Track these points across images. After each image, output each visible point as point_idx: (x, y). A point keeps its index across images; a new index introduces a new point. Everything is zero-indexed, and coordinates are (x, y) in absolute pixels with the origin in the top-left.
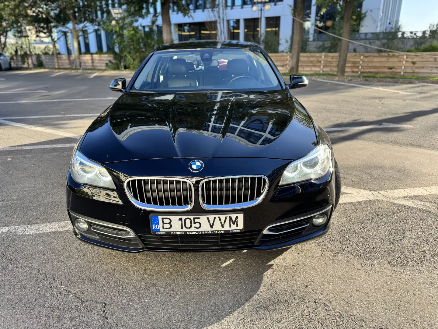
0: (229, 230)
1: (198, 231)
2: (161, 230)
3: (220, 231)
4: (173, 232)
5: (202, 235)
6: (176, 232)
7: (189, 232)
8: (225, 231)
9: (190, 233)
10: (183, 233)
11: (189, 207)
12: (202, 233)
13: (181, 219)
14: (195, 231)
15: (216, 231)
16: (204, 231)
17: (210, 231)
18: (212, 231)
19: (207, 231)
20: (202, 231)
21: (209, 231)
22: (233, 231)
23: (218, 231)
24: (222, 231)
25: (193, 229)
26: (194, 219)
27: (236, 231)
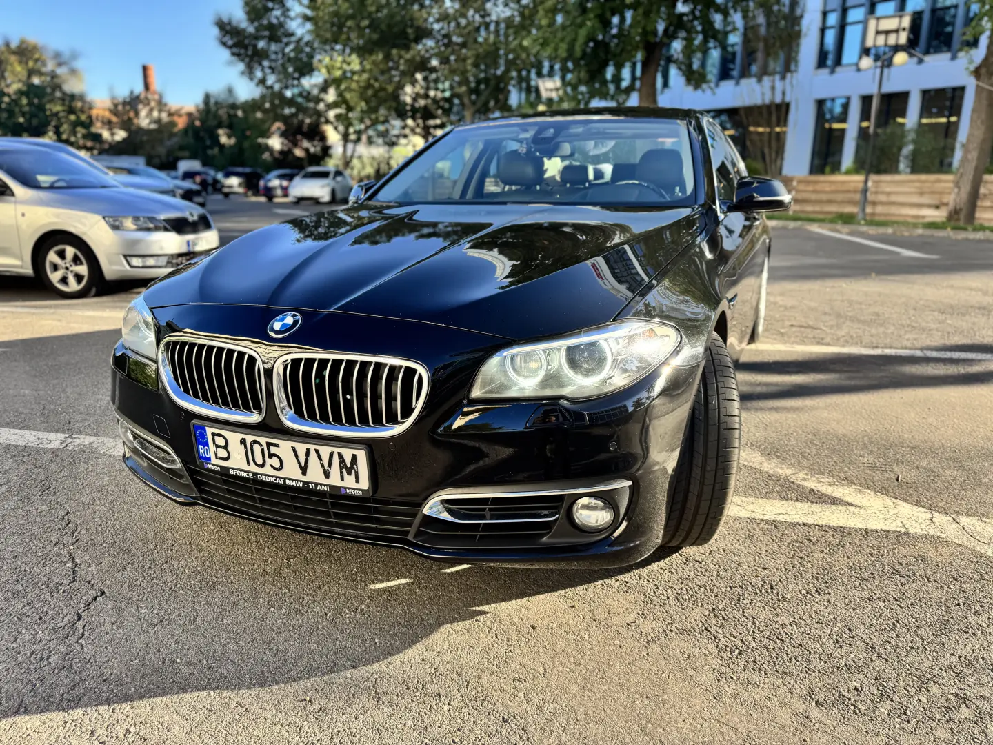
0: (339, 488)
1: (277, 477)
2: (214, 460)
3: (321, 485)
4: (233, 469)
5: (284, 487)
6: (237, 470)
7: (262, 475)
8: (330, 486)
9: (263, 478)
10: (250, 476)
11: (255, 418)
12: (284, 481)
13: (243, 442)
14: (273, 477)
15: (312, 483)
16: (290, 479)
17: (301, 481)
18: (305, 483)
19: (296, 480)
20: (285, 479)
21: (298, 481)
22: (349, 491)
23: (316, 484)
24: (325, 485)
25: (267, 470)
26: (269, 445)
27: (354, 492)
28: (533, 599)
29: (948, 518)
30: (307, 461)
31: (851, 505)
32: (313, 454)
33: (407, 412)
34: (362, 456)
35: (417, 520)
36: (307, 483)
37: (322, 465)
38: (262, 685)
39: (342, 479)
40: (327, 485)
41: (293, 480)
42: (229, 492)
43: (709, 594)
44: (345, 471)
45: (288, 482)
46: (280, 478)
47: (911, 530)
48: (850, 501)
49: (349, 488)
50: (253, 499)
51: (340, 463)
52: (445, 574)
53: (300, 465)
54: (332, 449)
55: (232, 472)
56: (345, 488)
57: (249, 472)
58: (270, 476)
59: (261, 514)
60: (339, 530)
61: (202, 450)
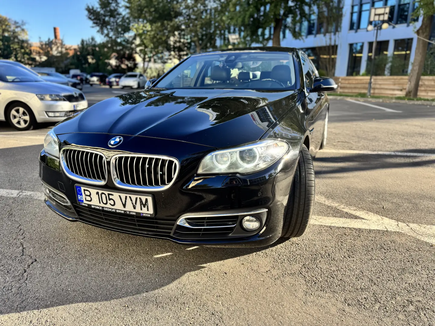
0: (140, 213)
1: (112, 209)
2: (85, 202)
3: (132, 212)
4: (93, 205)
5: (115, 213)
6: (95, 206)
8: (136, 213)
9: (106, 209)
10: (101, 208)
11: (103, 183)
12: (116, 211)
13: (98, 193)
14: (111, 208)
15: (128, 211)
16: (118, 210)
17: (123, 211)
18: (125, 211)
19: (121, 210)
20: (116, 209)
21: (122, 210)
22: (144, 215)
23: (130, 212)
24: (134, 212)
25: (108, 206)
26: (109, 194)
27: (146, 215)
28: (225, 261)
29: (405, 224)
30: (126, 201)
31: (363, 219)
32: (128, 198)
33: (170, 180)
34: (150, 199)
35: (175, 227)
36: (126, 211)
37: (133, 203)
38: (106, 300)
39: (141, 209)
40: (135, 212)
41: (120, 210)
42: (92, 215)
43: (302, 258)
44: (142, 206)
45: (117, 211)
46: (114, 209)
47: (389, 230)
48: (363, 217)
49: (144, 213)
50: (102, 218)
51: (140, 202)
52: (187, 250)
53: (123, 203)
54: (137, 196)
55: (93, 207)
56: (143, 213)
57: (100, 207)
58: (109, 208)
59: (106, 225)
60: (140, 232)
61: (79, 197)
